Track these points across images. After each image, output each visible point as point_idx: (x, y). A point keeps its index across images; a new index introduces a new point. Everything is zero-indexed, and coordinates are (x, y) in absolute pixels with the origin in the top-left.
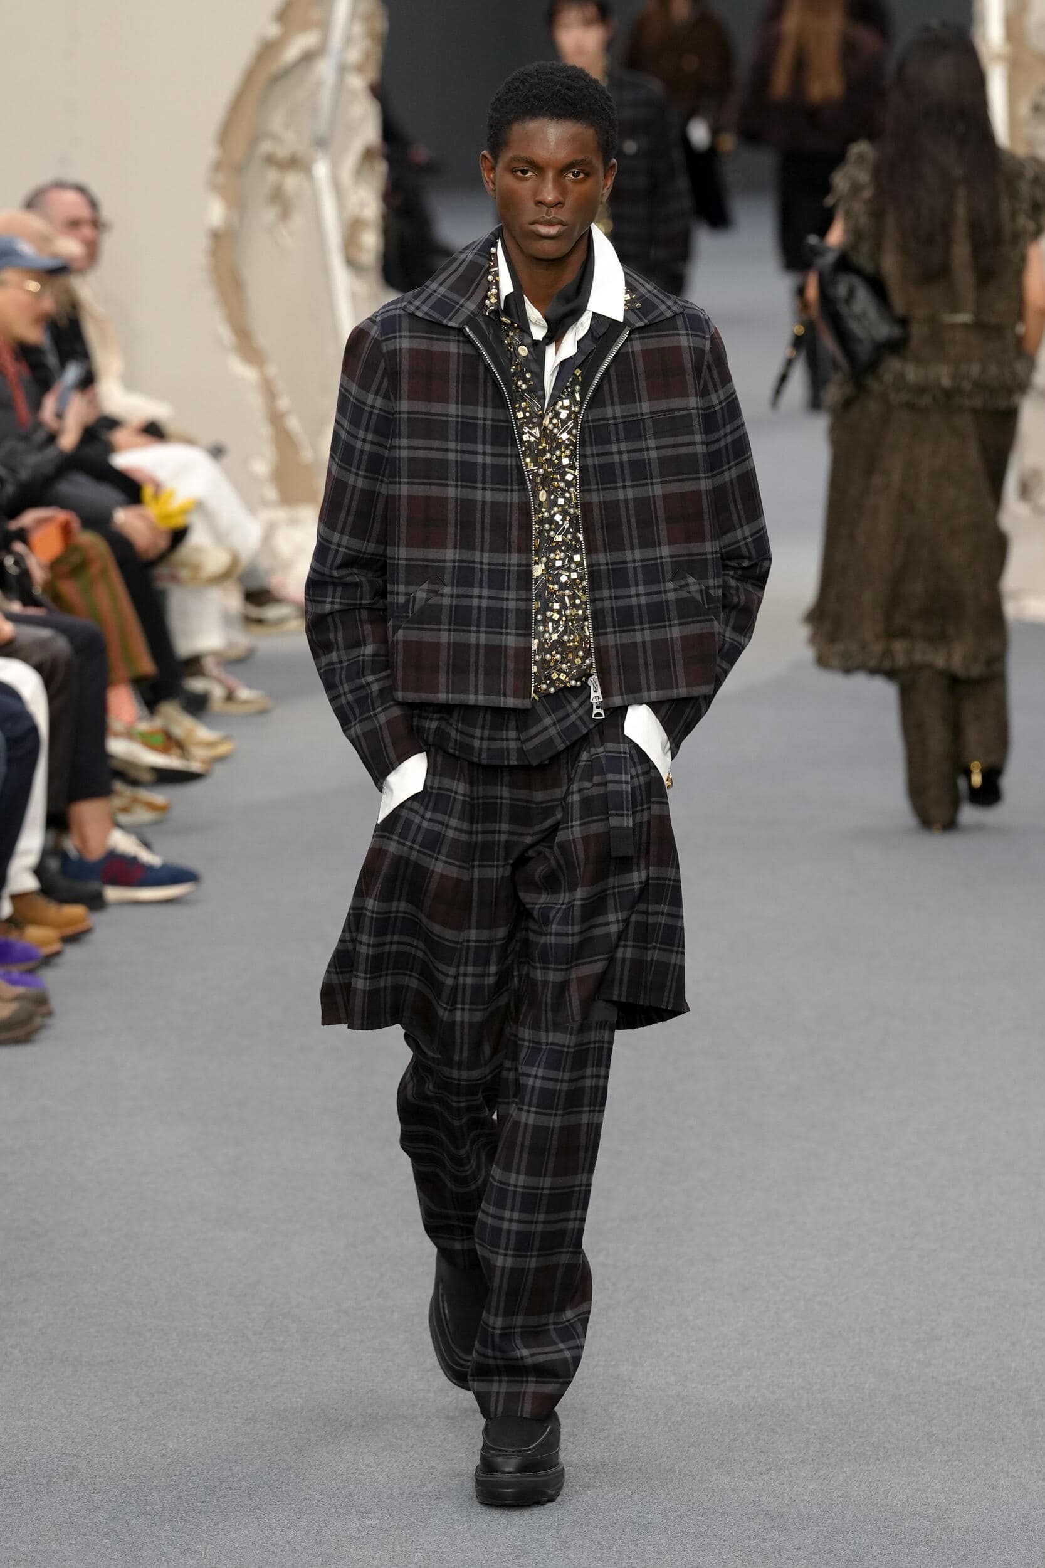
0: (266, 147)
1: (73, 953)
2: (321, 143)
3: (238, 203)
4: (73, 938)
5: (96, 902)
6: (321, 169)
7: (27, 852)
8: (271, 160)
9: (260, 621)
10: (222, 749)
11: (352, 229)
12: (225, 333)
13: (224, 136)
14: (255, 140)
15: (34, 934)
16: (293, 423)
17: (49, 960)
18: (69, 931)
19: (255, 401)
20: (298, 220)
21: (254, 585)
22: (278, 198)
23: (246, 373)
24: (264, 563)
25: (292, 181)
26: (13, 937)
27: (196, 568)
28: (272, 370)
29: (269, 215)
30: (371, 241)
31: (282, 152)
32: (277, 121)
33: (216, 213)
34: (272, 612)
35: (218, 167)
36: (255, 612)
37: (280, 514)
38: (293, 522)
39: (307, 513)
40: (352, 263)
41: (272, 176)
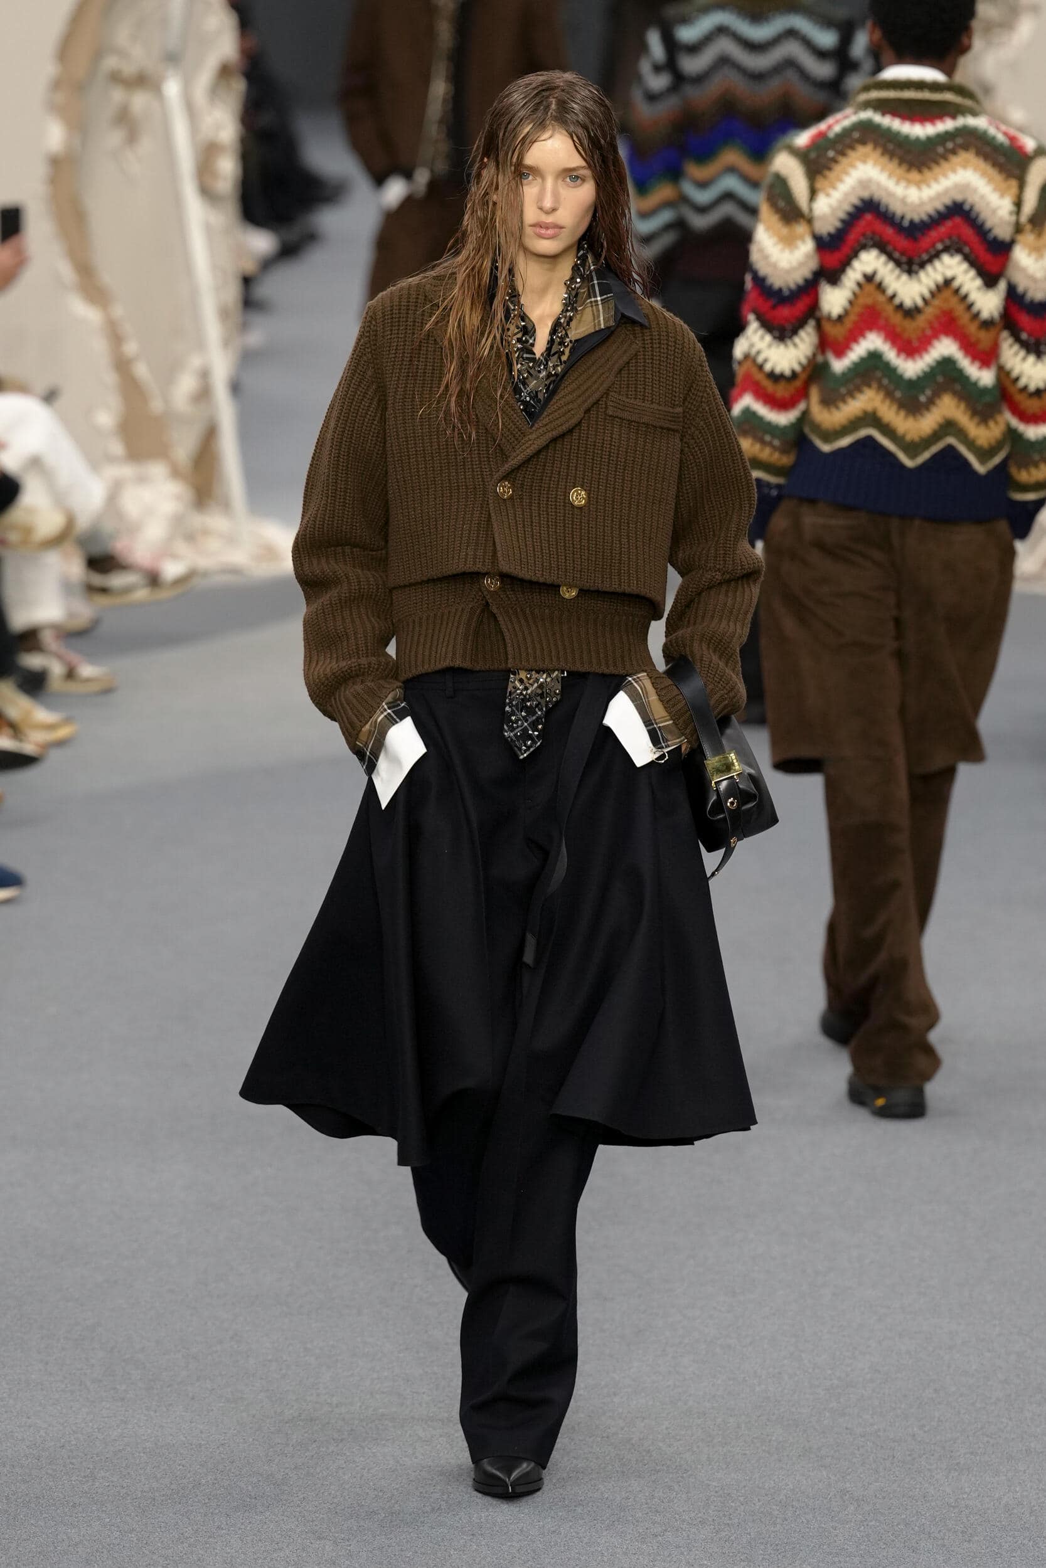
0: (111, 63)
2: (172, 58)
3: (79, 126)
6: (172, 88)
8: (116, 78)
9: (104, 590)
10: (62, 733)
11: (207, 154)
12: (65, 270)
13: (64, 51)
14: (98, 55)
16: (141, 370)
19: (100, 346)
21: (97, 550)
22: (125, 119)
23: (89, 314)
24: (108, 526)
25: (139, 101)
27: (28, 531)
28: (118, 311)
29: (114, 138)
30: (228, 168)
31: (129, 69)
32: (122, 34)
33: (55, 136)
34: (117, 580)
35: (57, 85)
36: (98, 579)
37: (126, 471)
38: (142, 480)
39: (158, 470)
40: (206, 192)
41: (118, 95)
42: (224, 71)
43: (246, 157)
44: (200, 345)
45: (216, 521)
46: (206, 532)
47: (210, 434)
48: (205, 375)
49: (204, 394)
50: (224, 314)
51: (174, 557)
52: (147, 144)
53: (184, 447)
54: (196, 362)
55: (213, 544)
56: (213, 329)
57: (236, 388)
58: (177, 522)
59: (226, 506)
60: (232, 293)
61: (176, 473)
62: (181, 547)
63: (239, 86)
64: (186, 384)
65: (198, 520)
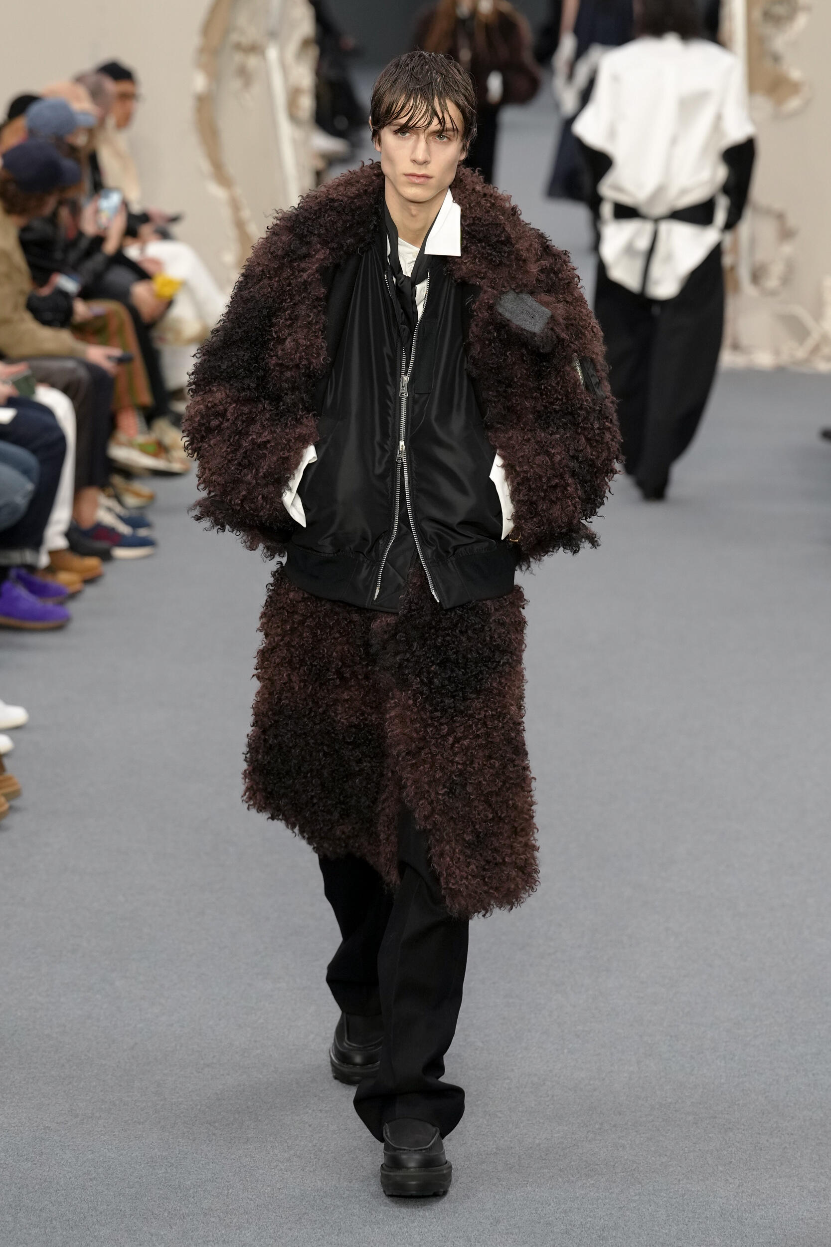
0: (235, 37)
1: (90, 592)
2: (273, 35)
3: (215, 76)
4: (90, 580)
5: (106, 556)
6: (272, 53)
7: (58, 522)
8: (238, 47)
11: (293, 95)
12: (205, 166)
13: (207, 29)
14: (227, 32)
15: (65, 578)
16: (252, 228)
17: (73, 596)
18: (88, 576)
19: (226, 213)
20: (257, 88)
22: (243, 73)
23: (218, 192)
25: (252, 62)
26: (49, 580)
27: (178, 332)
28: (239, 191)
29: (235, 84)
30: (307, 103)
31: (245, 40)
32: (242, 20)
33: (200, 82)
35: (201, 50)
40: (293, 119)
41: (238, 58)
42: (306, 43)
43: (318, 97)
60: (309, 179)
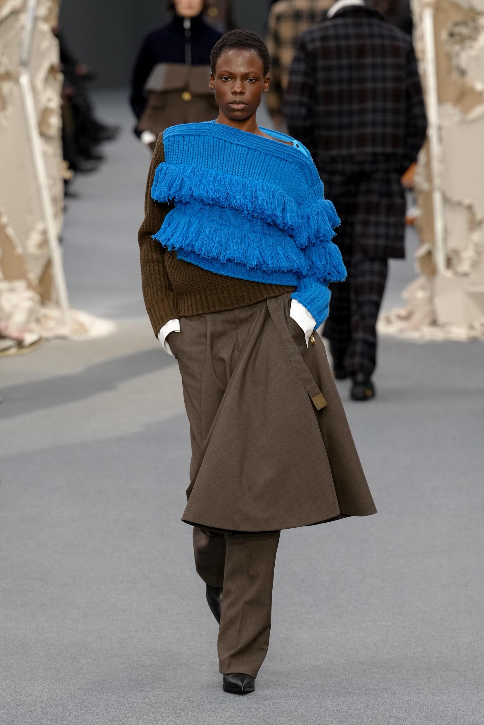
2: (24, 64)
11: (43, 115)
16: (10, 231)
25: (7, 87)
30: (55, 122)
37: (4, 285)
38: (12, 290)
39: (20, 285)
40: (43, 135)
42: (52, 70)
44: (43, 218)
45: (52, 312)
46: (45, 317)
47: (49, 264)
48: (45, 233)
49: (44, 243)
50: (54, 200)
51: (31, 331)
52: (10, 110)
53: (34, 273)
54: (40, 226)
55: (51, 324)
56: (49, 209)
57: (61, 240)
58: (31, 312)
59: (58, 304)
60: (59, 188)
61: (30, 286)
62: (33, 326)
63: (60, 77)
64: (35, 238)
65: (43, 311)
